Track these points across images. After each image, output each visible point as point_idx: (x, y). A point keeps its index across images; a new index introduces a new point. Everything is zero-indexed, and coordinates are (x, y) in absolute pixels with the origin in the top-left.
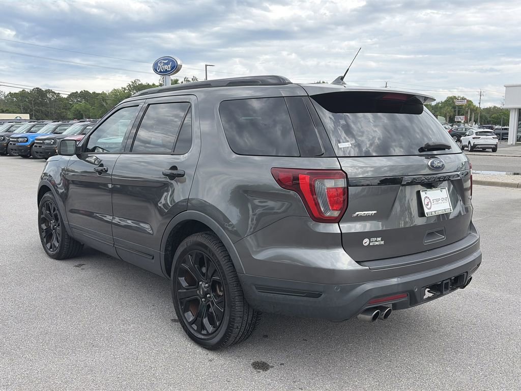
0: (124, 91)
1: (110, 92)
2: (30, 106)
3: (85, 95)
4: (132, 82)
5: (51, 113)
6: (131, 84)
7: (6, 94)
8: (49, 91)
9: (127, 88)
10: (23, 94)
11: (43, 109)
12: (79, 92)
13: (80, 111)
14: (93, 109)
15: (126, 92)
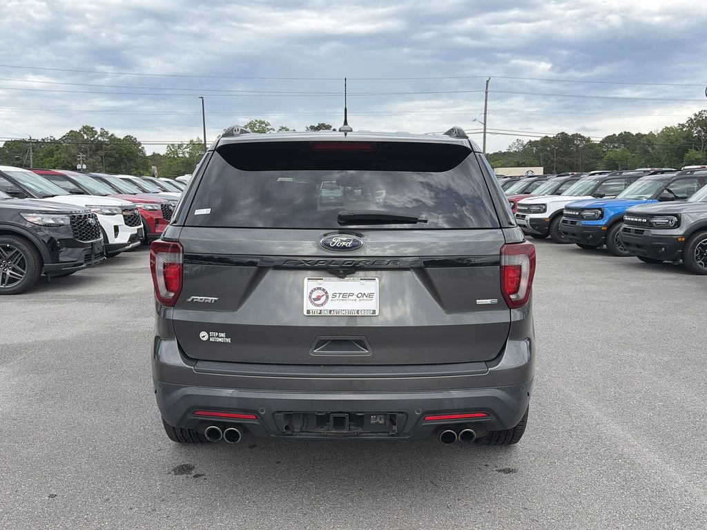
0: (682, 129)
1: (659, 132)
2: (551, 156)
3: (625, 138)
4: (696, 115)
5: (577, 165)
6: (693, 117)
7: (525, 142)
8: (576, 136)
9: (687, 125)
10: (545, 141)
11: (567, 159)
12: (617, 135)
13: (615, 161)
14: (634, 156)
15: (684, 130)
